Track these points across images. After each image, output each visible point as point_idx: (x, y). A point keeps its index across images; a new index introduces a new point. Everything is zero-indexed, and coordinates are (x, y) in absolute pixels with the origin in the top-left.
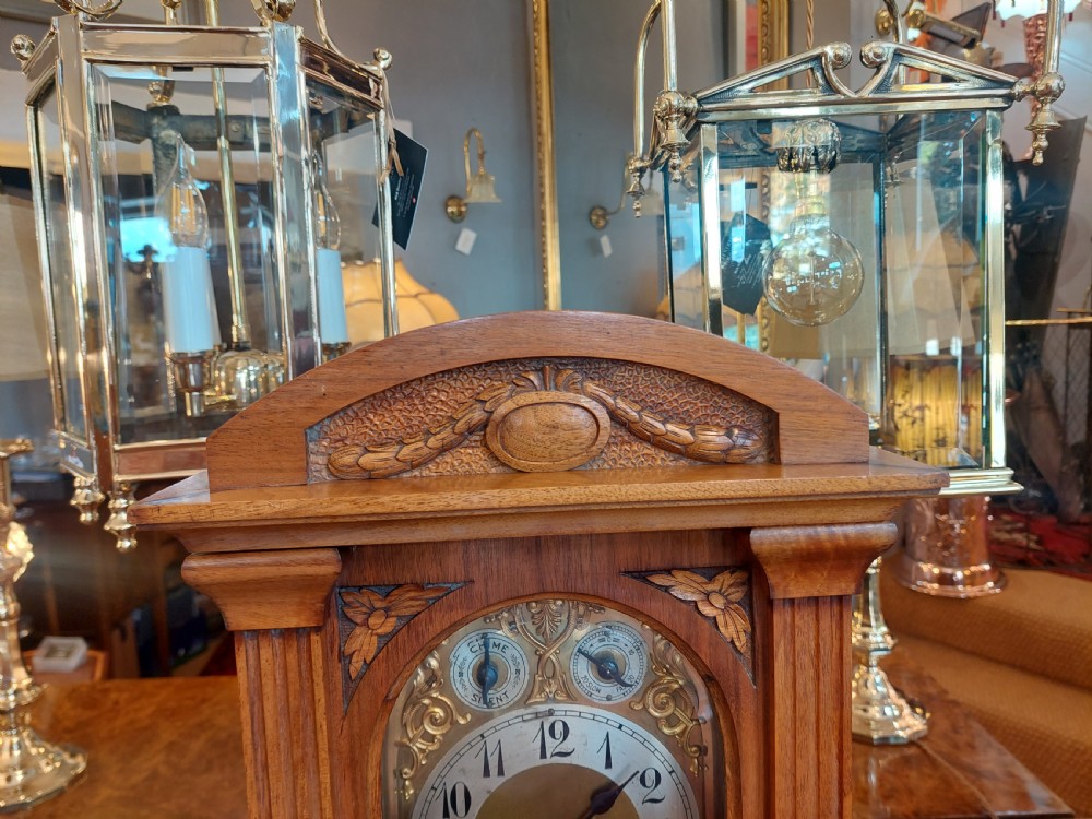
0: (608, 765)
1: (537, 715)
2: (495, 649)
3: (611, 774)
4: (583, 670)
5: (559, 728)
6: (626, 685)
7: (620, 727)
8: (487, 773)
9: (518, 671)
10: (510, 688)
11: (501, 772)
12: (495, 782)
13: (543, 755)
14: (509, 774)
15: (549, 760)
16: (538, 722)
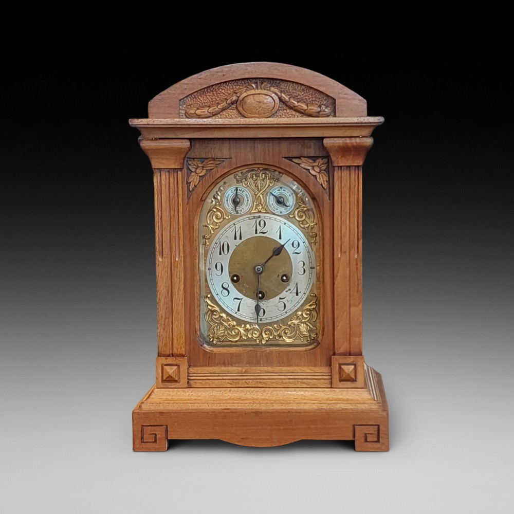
0: (280, 238)
1: (254, 218)
2: (240, 192)
3: (282, 242)
4: (271, 200)
5: (262, 223)
6: (288, 207)
7: (285, 224)
8: (235, 238)
9: (248, 200)
10: (245, 207)
11: (241, 239)
12: (238, 242)
13: (256, 233)
14: (243, 239)
15: (258, 235)
16: (255, 220)
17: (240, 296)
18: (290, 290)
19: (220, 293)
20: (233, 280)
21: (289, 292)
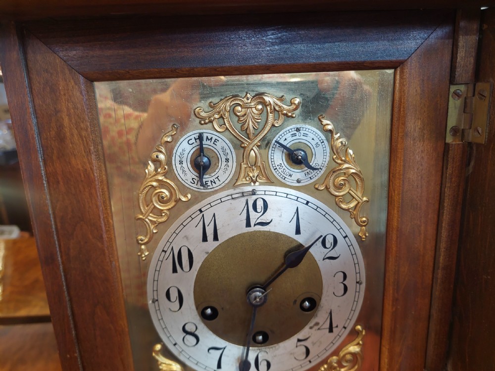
0: (298, 231)
1: (243, 194)
2: (208, 142)
3: (300, 239)
4: (278, 158)
5: (260, 204)
6: (314, 169)
7: (308, 203)
8: (205, 239)
9: (227, 160)
10: (222, 174)
11: (216, 238)
12: (211, 245)
13: (248, 224)
14: (222, 238)
15: (253, 229)
16: (244, 200)
17: (220, 342)
18: (317, 324)
19: (180, 342)
20: (203, 316)
21: (316, 327)
